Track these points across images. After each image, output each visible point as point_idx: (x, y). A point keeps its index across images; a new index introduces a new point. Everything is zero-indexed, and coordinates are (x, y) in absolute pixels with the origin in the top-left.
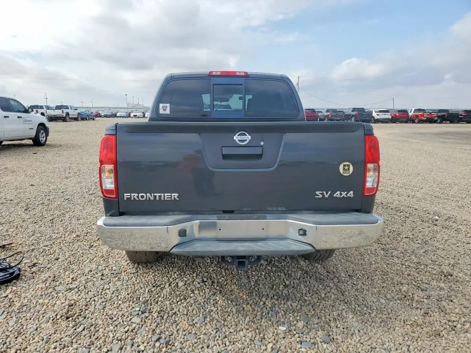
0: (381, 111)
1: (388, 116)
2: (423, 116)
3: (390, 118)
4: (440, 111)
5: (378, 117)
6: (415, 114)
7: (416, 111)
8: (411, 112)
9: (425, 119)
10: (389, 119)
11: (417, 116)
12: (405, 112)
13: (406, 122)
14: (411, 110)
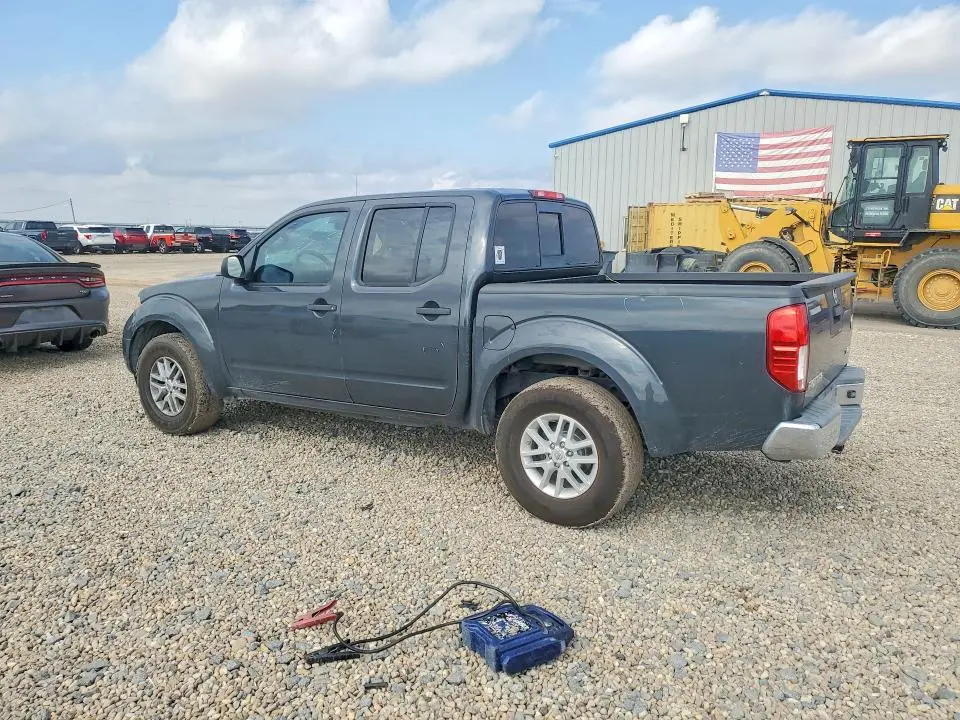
0: (92, 229)
1: (109, 239)
2: (174, 239)
3: (115, 243)
4: (199, 230)
5: (89, 242)
6: (156, 235)
7: (158, 228)
8: (148, 231)
9: (179, 244)
10: (111, 246)
11: (162, 239)
12: (138, 231)
13: (143, 252)
14: (149, 227)
